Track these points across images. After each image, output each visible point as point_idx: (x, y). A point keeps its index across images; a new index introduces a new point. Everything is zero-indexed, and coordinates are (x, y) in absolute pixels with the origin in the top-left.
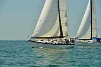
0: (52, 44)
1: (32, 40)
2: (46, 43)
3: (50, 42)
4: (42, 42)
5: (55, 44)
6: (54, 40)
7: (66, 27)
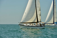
0: (32, 26)
1: (21, 24)
2: (29, 26)
3: (31, 25)
4: (26, 25)
5: (34, 26)
6: (33, 24)
7: (40, 16)
